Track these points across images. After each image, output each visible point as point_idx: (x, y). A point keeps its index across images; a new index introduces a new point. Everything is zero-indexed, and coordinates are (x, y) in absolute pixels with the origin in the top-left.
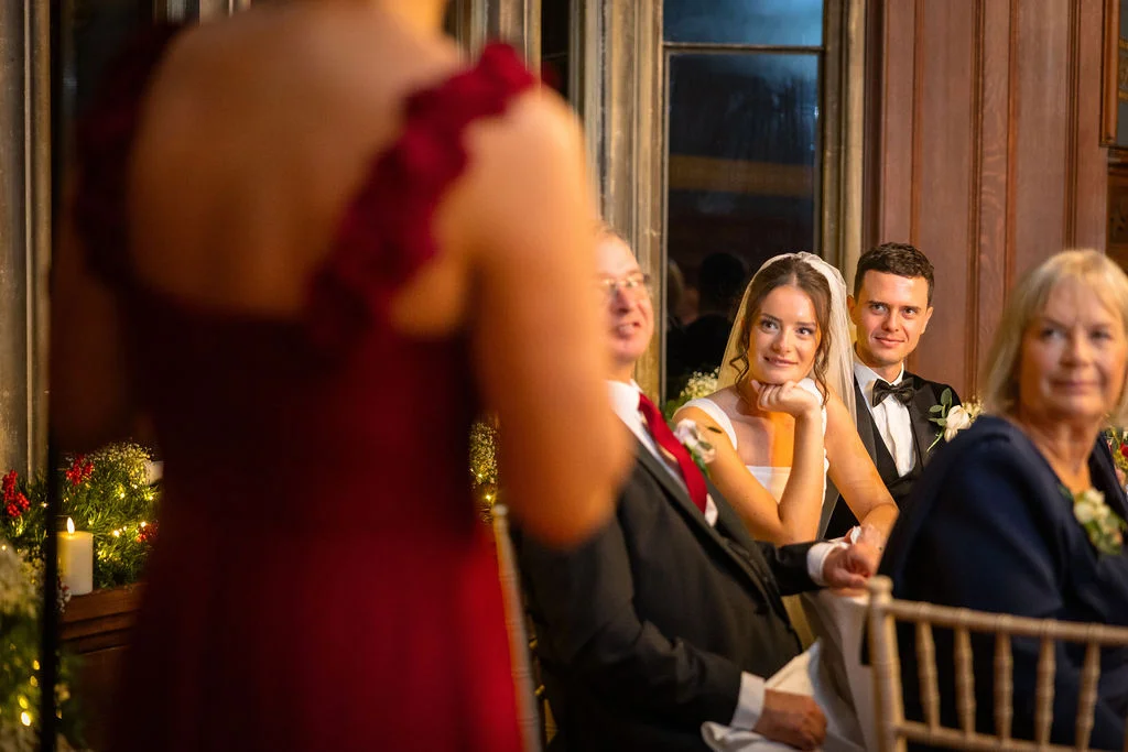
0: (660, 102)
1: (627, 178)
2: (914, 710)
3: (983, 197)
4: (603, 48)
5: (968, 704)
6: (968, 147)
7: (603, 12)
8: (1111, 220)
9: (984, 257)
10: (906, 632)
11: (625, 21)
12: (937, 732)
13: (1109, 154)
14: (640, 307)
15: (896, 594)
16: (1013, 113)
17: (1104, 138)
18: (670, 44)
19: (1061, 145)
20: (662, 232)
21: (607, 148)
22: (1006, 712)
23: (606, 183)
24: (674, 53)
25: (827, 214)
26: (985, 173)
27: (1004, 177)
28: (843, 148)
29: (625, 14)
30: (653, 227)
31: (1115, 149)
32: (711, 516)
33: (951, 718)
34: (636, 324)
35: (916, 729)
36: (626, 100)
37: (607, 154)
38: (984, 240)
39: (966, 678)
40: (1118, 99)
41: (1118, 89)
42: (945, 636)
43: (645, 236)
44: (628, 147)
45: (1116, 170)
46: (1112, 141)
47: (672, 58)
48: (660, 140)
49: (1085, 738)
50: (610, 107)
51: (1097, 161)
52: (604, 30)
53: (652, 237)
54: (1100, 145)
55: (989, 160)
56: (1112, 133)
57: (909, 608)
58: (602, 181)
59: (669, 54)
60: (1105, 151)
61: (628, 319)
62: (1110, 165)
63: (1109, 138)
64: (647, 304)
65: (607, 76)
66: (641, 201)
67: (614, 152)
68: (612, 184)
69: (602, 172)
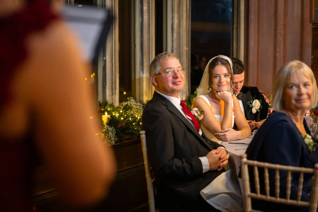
0: (188, 12)
1: (179, 34)
2: (253, 190)
3: (278, 37)
5: (268, 188)
6: (273, 24)
8: (313, 43)
9: (278, 54)
10: (251, 168)
12: (259, 196)
13: (313, 25)
14: (181, 77)
15: (248, 158)
16: (286, 14)
17: (311, 21)
19: (299, 23)
20: (189, 48)
21: (174, 25)
22: (278, 191)
25: (234, 43)
26: (278, 31)
27: (283, 32)
28: (239, 24)
30: (187, 47)
31: (314, 24)
32: (200, 133)
33: (263, 192)
34: (179, 81)
35: (254, 195)
36: (179, 12)
38: (278, 49)
39: (267, 181)
40: (315, 10)
41: (315, 7)
42: (261, 170)
43: (184, 49)
44: (179, 25)
45: (314, 30)
46: (313, 22)
48: (188, 23)
49: (300, 198)
50: (174, 14)
51: (309, 28)
53: (186, 50)
54: (310, 23)
55: (279, 27)
56: (313, 19)
57: (251, 162)
58: (172, 34)
60: (311, 24)
61: (177, 80)
62: (313, 28)
63: (312, 20)
64: (183, 76)
65: (173, 6)
66: (183, 40)
67: (175, 27)
68: (175, 35)
69: (173, 32)
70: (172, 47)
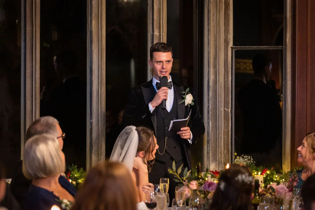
0: (230, 66)
1: (215, 91)
4: (208, 49)
7: (208, 37)
11: (215, 40)
18: (234, 47)
20: (232, 109)
21: (209, 82)
23: (209, 93)
24: (236, 49)
29: (215, 38)
30: (226, 107)
36: (215, 67)
37: (209, 84)
43: (221, 111)
44: (216, 82)
47: (236, 51)
50: (210, 68)
52: (209, 44)
53: (226, 111)
58: (208, 93)
59: (234, 50)
66: (220, 99)
67: (211, 84)
68: (211, 93)
69: (208, 90)
70: (208, 107)
